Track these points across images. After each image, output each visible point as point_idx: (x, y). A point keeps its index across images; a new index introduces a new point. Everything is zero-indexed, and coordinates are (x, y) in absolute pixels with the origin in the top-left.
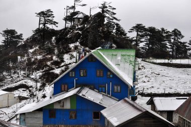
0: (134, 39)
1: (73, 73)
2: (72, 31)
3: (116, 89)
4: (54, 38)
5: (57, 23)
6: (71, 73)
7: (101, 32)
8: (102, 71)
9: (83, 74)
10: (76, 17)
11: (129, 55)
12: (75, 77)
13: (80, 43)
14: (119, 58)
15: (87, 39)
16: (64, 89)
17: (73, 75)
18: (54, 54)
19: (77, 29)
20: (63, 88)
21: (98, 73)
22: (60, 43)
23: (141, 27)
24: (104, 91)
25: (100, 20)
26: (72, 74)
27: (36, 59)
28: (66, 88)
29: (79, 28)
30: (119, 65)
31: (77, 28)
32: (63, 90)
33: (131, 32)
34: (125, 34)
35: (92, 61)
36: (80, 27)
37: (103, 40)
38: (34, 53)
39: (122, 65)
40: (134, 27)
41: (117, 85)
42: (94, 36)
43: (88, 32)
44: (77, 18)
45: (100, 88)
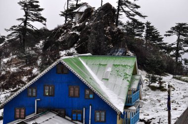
0: (173, 46)
1: (34, 91)
2: (65, 31)
3: (98, 116)
4: (41, 42)
5: (45, 20)
6: (30, 90)
7: (107, 34)
8: (77, 89)
9: (49, 92)
10: (76, 11)
11: (125, 66)
12: (36, 97)
13: (76, 49)
14: (109, 69)
15: (87, 43)
16: (20, 115)
17: (34, 94)
18: (36, 65)
19: (74, 29)
20: (18, 113)
21: (72, 92)
22: (49, 49)
23: (185, 28)
24: (80, 119)
25: (108, 15)
26: (32, 92)
27: (9, 72)
28: (23, 114)
29: (76, 27)
30: (108, 79)
31: (73, 26)
32: (18, 116)
33: (169, 35)
34: (161, 39)
35: (63, 72)
36: (78, 25)
37: (111, 46)
38: (9, 64)
39: (111, 80)
40: (173, 28)
41: (99, 110)
42: (97, 39)
43: (89, 33)
44: (78, 12)
45: (74, 115)
